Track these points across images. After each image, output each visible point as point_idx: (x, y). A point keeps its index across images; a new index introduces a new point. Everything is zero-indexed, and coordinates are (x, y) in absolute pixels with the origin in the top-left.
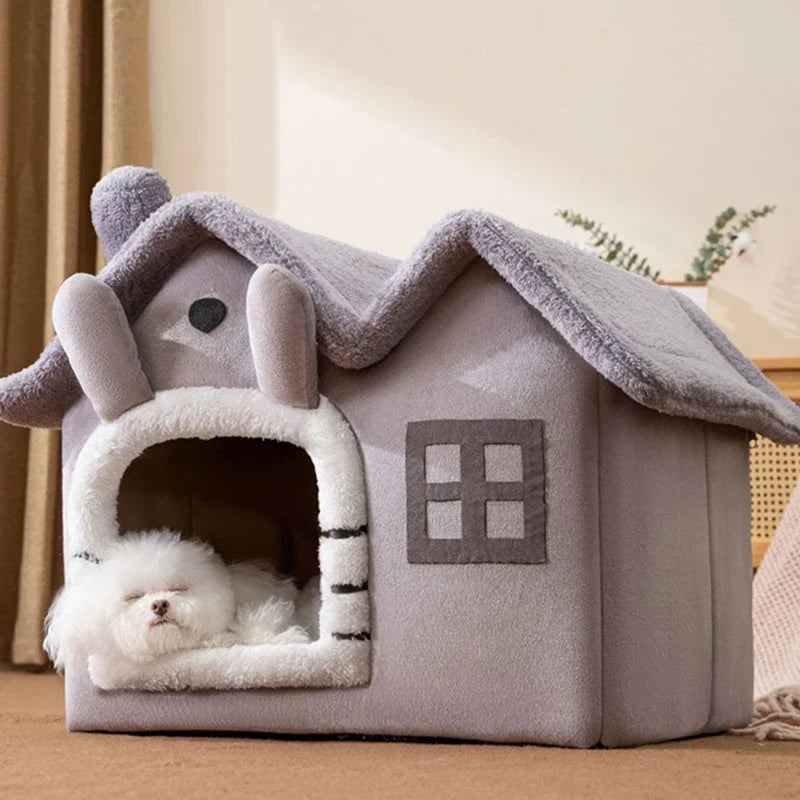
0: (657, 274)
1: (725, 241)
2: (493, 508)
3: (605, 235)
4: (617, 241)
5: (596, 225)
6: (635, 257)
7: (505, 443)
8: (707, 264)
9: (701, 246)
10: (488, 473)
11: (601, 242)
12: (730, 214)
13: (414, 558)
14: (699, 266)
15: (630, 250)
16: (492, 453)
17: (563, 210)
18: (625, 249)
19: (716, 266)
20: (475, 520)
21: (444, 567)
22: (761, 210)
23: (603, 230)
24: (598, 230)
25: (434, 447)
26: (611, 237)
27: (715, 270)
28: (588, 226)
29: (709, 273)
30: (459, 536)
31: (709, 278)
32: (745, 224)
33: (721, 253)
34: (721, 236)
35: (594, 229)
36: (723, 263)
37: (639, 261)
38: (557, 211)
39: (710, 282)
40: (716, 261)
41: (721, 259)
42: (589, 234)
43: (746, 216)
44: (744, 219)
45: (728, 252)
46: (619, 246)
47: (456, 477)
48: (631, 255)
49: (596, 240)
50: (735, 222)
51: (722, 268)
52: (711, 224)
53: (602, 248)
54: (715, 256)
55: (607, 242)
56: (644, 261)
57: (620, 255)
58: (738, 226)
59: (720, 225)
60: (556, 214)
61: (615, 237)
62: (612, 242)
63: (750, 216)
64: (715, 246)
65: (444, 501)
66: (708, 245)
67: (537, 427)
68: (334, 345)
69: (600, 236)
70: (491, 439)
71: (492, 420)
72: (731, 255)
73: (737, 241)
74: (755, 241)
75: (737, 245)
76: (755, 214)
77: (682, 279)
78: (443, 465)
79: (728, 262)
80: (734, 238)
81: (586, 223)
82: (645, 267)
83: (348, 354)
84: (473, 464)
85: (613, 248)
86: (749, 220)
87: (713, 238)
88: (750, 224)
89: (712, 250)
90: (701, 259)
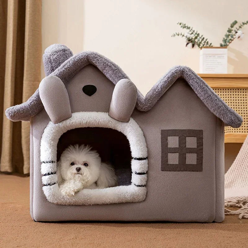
0: (211, 44)
1: (233, 32)
2: (188, 155)
3: (194, 31)
4: (197, 33)
5: (191, 28)
6: (204, 38)
7: (192, 137)
8: (227, 41)
9: (225, 34)
10: (187, 145)
11: (192, 33)
12: (236, 22)
13: (163, 169)
14: (225, 41)
15: (202, 36)
16: (188, 139)
17: (180, 23)
18: (200, 36)
19: (230, 41)
20: (182, 158)
21: (173, 172)
22: (246, 22)
23: (193, 30)
24: (192, 30)
25: (170, 137)
26: (196, 32)
27: (230, 43)
28: (188, 28)
29: (228, 44)
30: (177, 163)
31: (228, 45)
32: (240, 27)
33: (232, 37)
34: (232, 30)
35: (190, 29)
36: (232, 40)
37: (205, 40)
38: (178, 23)
39: (228, 47)
40: (230, 40)
41: (232, 39)
42: (188, 30)
43: (241, 24)
44: (240, 25)
45: (234, 37)
46: (198, 35)
47: (177, 146)
48: (202, 38)
49: (191, 33)
50: (237, 26)
51: (232, 42)
52: (229, 26)
53: (193, 35)
54: (230, 38)
55: (194, 33)
56: (206, 40)
57: (198, 38)
58: (238, 28)
59: (232, 27)
60: (178, 24)
61: (197, 32)
62: (196, 34)
63: (242, 24)
64: (230, 34)
65: (173, 153)
66: (228, 33)
67: (201, 132)
68: (140, 105)
69: (192, 31)
70: (188, 135)
71: (188, 130)
72: (235, 38)
73: (237, 34)
74: (243, 33)
75: (237, 35)
76: (244, 24)
77: (219, 46)
78: (173, 142)
79: (234, 40)
80: (236, 32)
81: (188, 27)
82: (207, 42)
83: (144, 107)
84: (182, 142)
85: (196, 35)
86: (242, 26)
87: (230, 31)
88: (242, 27)
89: (229, 35)
90: (226, 38)
